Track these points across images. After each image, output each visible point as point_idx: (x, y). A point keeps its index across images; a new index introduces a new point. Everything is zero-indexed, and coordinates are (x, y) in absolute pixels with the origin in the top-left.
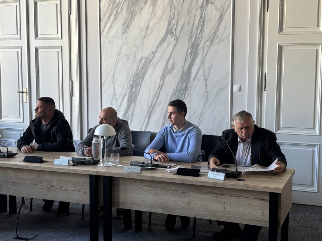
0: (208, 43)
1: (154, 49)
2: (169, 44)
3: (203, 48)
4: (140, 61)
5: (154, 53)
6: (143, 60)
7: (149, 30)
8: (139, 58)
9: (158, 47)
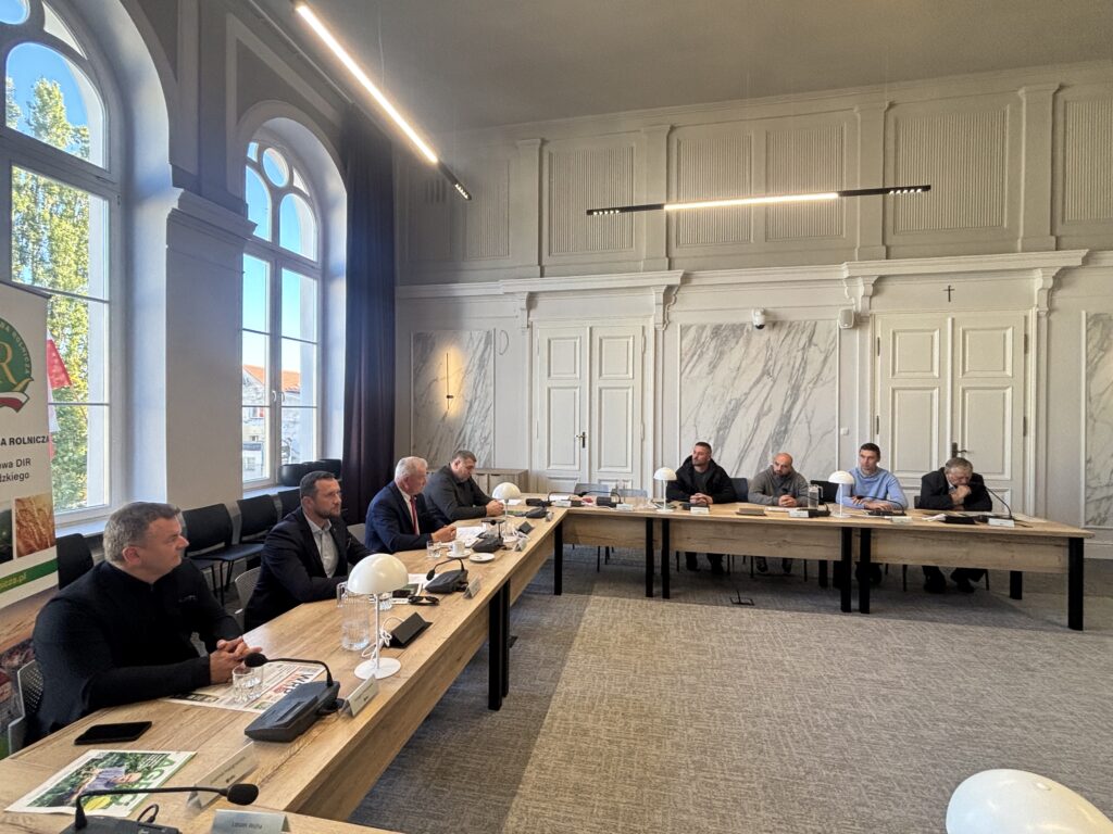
0: (811, 385)
1: (747, 390)
2: (765, 385)
3: (805, 389)
4: (730, 403)
5: (747, 394)
6: (733, 402)
7: (741, 370)
8: (728, 399)
9: (751, 389)
